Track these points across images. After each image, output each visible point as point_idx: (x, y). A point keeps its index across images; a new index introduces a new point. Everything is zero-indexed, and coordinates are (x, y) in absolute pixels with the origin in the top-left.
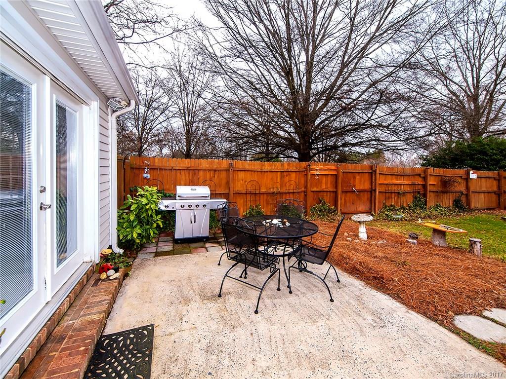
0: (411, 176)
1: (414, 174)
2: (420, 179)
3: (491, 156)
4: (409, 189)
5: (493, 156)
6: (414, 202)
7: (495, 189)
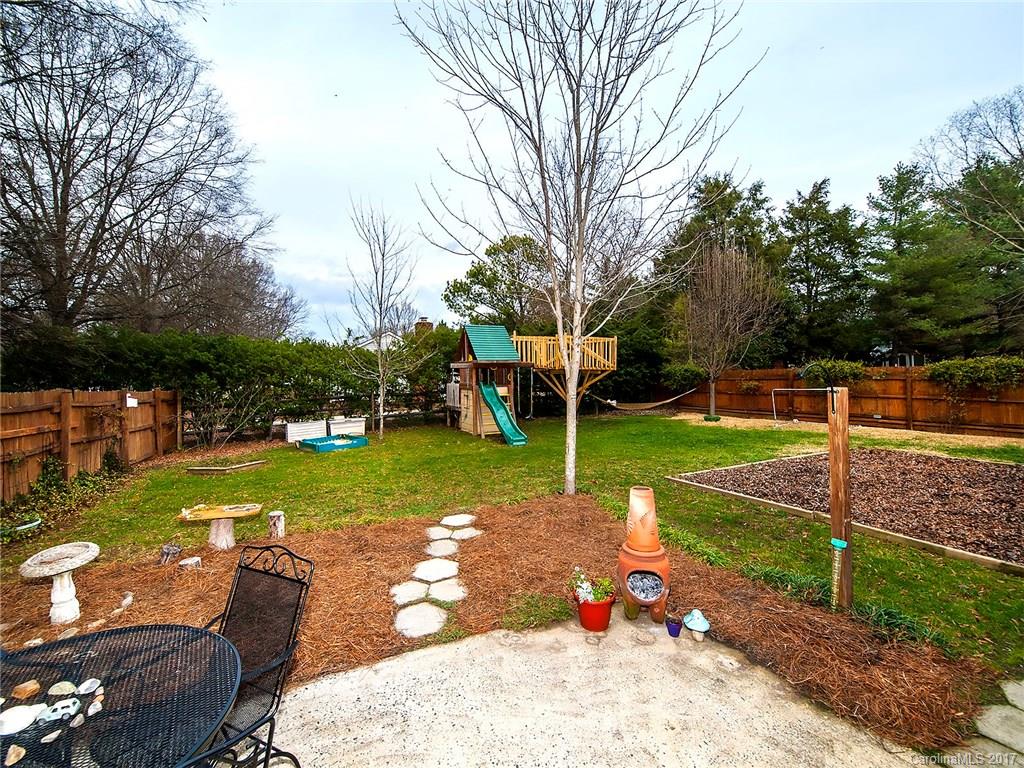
0: (34, 414)
1: (41, 407)
2: (52, 419)
3: (131, 362)
4: (30, 449)
5: (135, 362)
6: (44, 476)
7: (151, 422)
